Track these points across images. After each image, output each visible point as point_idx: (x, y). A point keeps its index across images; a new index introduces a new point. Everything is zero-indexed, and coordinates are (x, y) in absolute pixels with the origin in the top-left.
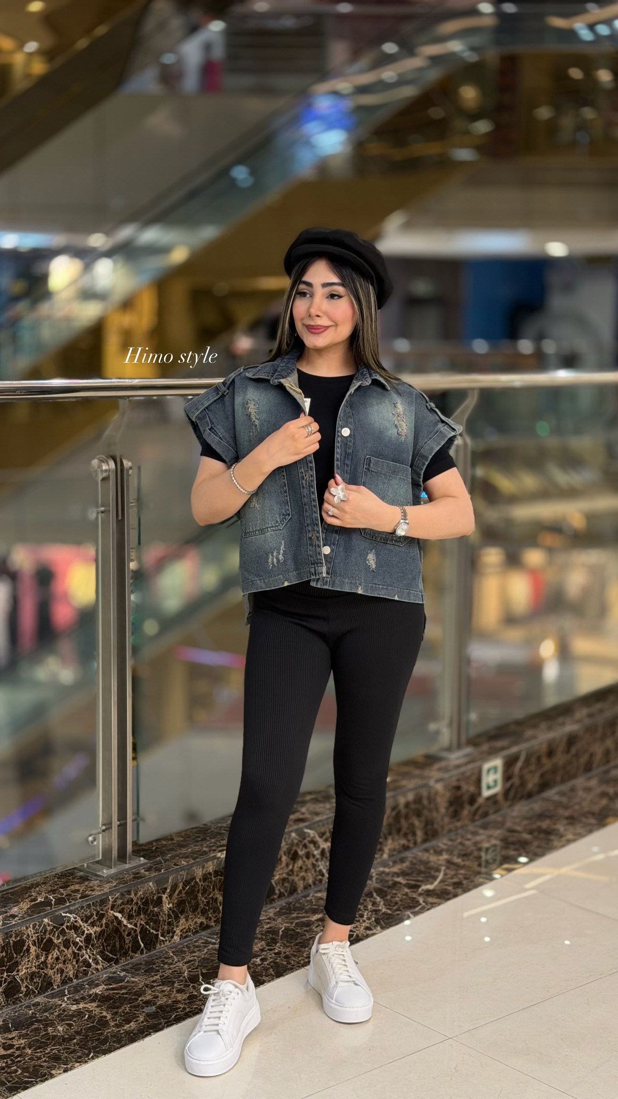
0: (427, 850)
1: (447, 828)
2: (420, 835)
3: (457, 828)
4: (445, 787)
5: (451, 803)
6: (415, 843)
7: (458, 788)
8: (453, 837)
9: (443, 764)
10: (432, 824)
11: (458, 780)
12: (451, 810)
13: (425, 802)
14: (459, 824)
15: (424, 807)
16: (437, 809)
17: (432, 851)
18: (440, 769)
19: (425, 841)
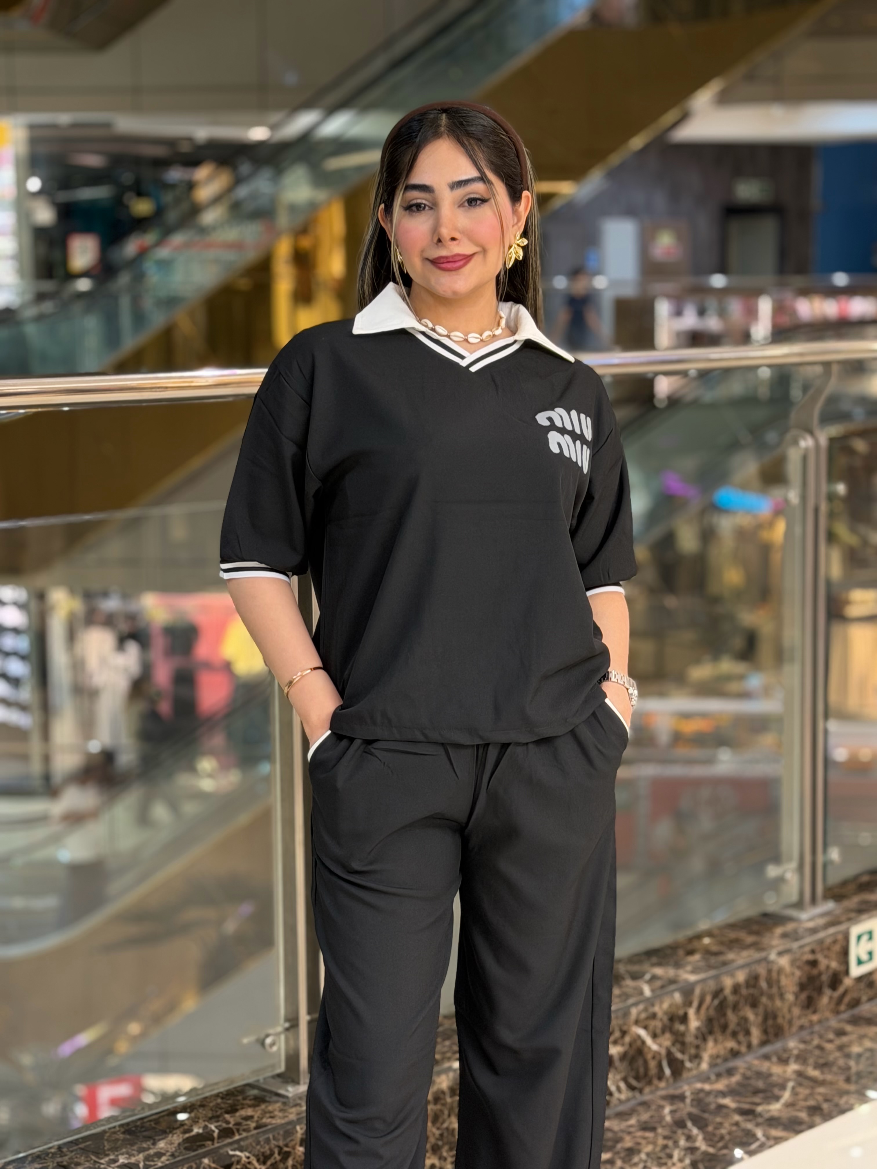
0: (766, 1057)
1: (797, 1023)
2: (756, 1034)
3: (812, 1024)
4: (793, 962)
5: (802, 987)
6: (749, 1046)
7: (814, 963)
8: (808, 1038)
9: (790, 927)
10: (775, 1017)
11: (813, 952)
12: (803, 996)
13: (763, 984)
14: (815, 1018)
15: (762, 994)
16: (782, 996)
17: (774, 1059)
18: (785, 936)
19: (764, 1043)
